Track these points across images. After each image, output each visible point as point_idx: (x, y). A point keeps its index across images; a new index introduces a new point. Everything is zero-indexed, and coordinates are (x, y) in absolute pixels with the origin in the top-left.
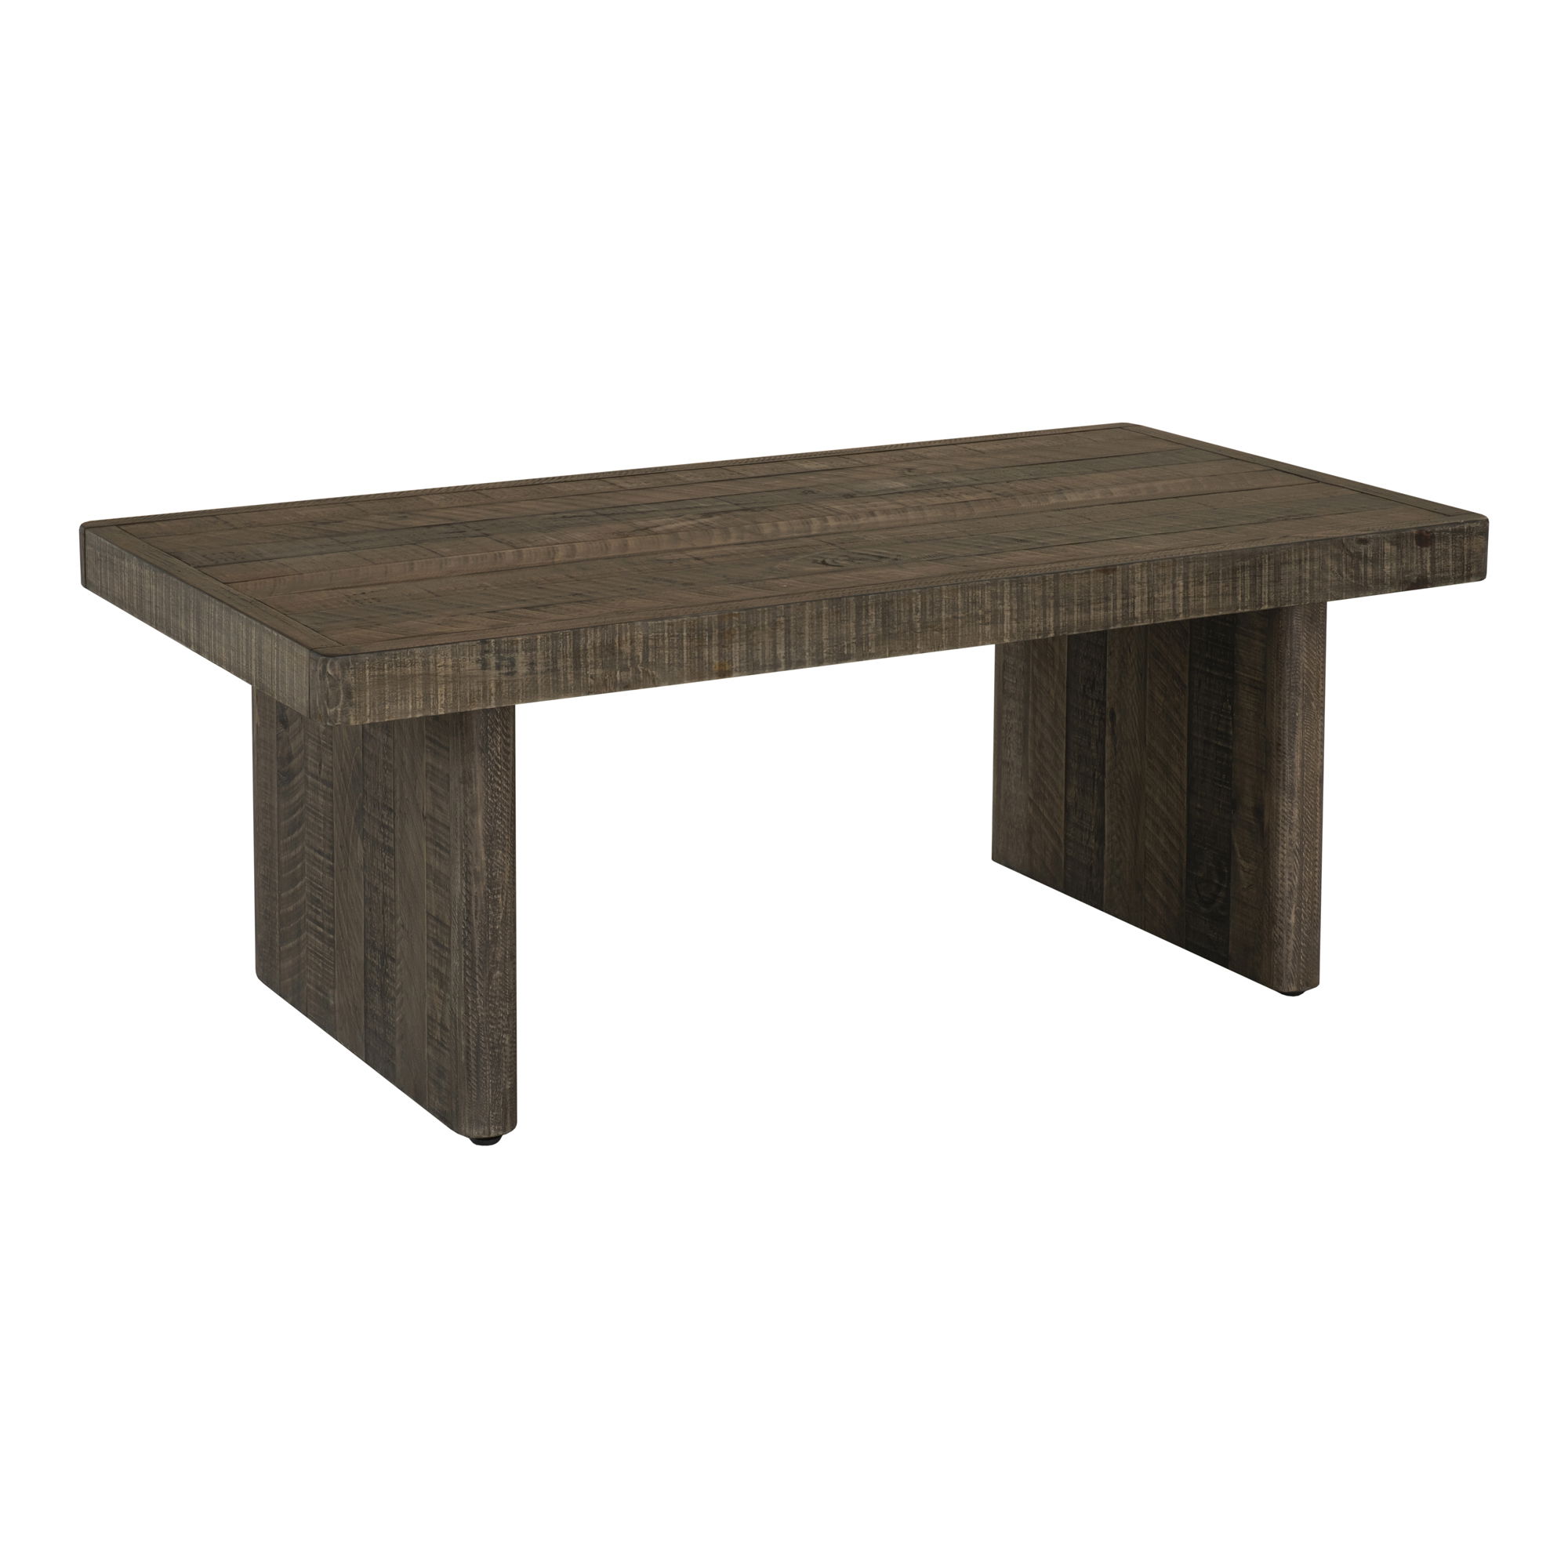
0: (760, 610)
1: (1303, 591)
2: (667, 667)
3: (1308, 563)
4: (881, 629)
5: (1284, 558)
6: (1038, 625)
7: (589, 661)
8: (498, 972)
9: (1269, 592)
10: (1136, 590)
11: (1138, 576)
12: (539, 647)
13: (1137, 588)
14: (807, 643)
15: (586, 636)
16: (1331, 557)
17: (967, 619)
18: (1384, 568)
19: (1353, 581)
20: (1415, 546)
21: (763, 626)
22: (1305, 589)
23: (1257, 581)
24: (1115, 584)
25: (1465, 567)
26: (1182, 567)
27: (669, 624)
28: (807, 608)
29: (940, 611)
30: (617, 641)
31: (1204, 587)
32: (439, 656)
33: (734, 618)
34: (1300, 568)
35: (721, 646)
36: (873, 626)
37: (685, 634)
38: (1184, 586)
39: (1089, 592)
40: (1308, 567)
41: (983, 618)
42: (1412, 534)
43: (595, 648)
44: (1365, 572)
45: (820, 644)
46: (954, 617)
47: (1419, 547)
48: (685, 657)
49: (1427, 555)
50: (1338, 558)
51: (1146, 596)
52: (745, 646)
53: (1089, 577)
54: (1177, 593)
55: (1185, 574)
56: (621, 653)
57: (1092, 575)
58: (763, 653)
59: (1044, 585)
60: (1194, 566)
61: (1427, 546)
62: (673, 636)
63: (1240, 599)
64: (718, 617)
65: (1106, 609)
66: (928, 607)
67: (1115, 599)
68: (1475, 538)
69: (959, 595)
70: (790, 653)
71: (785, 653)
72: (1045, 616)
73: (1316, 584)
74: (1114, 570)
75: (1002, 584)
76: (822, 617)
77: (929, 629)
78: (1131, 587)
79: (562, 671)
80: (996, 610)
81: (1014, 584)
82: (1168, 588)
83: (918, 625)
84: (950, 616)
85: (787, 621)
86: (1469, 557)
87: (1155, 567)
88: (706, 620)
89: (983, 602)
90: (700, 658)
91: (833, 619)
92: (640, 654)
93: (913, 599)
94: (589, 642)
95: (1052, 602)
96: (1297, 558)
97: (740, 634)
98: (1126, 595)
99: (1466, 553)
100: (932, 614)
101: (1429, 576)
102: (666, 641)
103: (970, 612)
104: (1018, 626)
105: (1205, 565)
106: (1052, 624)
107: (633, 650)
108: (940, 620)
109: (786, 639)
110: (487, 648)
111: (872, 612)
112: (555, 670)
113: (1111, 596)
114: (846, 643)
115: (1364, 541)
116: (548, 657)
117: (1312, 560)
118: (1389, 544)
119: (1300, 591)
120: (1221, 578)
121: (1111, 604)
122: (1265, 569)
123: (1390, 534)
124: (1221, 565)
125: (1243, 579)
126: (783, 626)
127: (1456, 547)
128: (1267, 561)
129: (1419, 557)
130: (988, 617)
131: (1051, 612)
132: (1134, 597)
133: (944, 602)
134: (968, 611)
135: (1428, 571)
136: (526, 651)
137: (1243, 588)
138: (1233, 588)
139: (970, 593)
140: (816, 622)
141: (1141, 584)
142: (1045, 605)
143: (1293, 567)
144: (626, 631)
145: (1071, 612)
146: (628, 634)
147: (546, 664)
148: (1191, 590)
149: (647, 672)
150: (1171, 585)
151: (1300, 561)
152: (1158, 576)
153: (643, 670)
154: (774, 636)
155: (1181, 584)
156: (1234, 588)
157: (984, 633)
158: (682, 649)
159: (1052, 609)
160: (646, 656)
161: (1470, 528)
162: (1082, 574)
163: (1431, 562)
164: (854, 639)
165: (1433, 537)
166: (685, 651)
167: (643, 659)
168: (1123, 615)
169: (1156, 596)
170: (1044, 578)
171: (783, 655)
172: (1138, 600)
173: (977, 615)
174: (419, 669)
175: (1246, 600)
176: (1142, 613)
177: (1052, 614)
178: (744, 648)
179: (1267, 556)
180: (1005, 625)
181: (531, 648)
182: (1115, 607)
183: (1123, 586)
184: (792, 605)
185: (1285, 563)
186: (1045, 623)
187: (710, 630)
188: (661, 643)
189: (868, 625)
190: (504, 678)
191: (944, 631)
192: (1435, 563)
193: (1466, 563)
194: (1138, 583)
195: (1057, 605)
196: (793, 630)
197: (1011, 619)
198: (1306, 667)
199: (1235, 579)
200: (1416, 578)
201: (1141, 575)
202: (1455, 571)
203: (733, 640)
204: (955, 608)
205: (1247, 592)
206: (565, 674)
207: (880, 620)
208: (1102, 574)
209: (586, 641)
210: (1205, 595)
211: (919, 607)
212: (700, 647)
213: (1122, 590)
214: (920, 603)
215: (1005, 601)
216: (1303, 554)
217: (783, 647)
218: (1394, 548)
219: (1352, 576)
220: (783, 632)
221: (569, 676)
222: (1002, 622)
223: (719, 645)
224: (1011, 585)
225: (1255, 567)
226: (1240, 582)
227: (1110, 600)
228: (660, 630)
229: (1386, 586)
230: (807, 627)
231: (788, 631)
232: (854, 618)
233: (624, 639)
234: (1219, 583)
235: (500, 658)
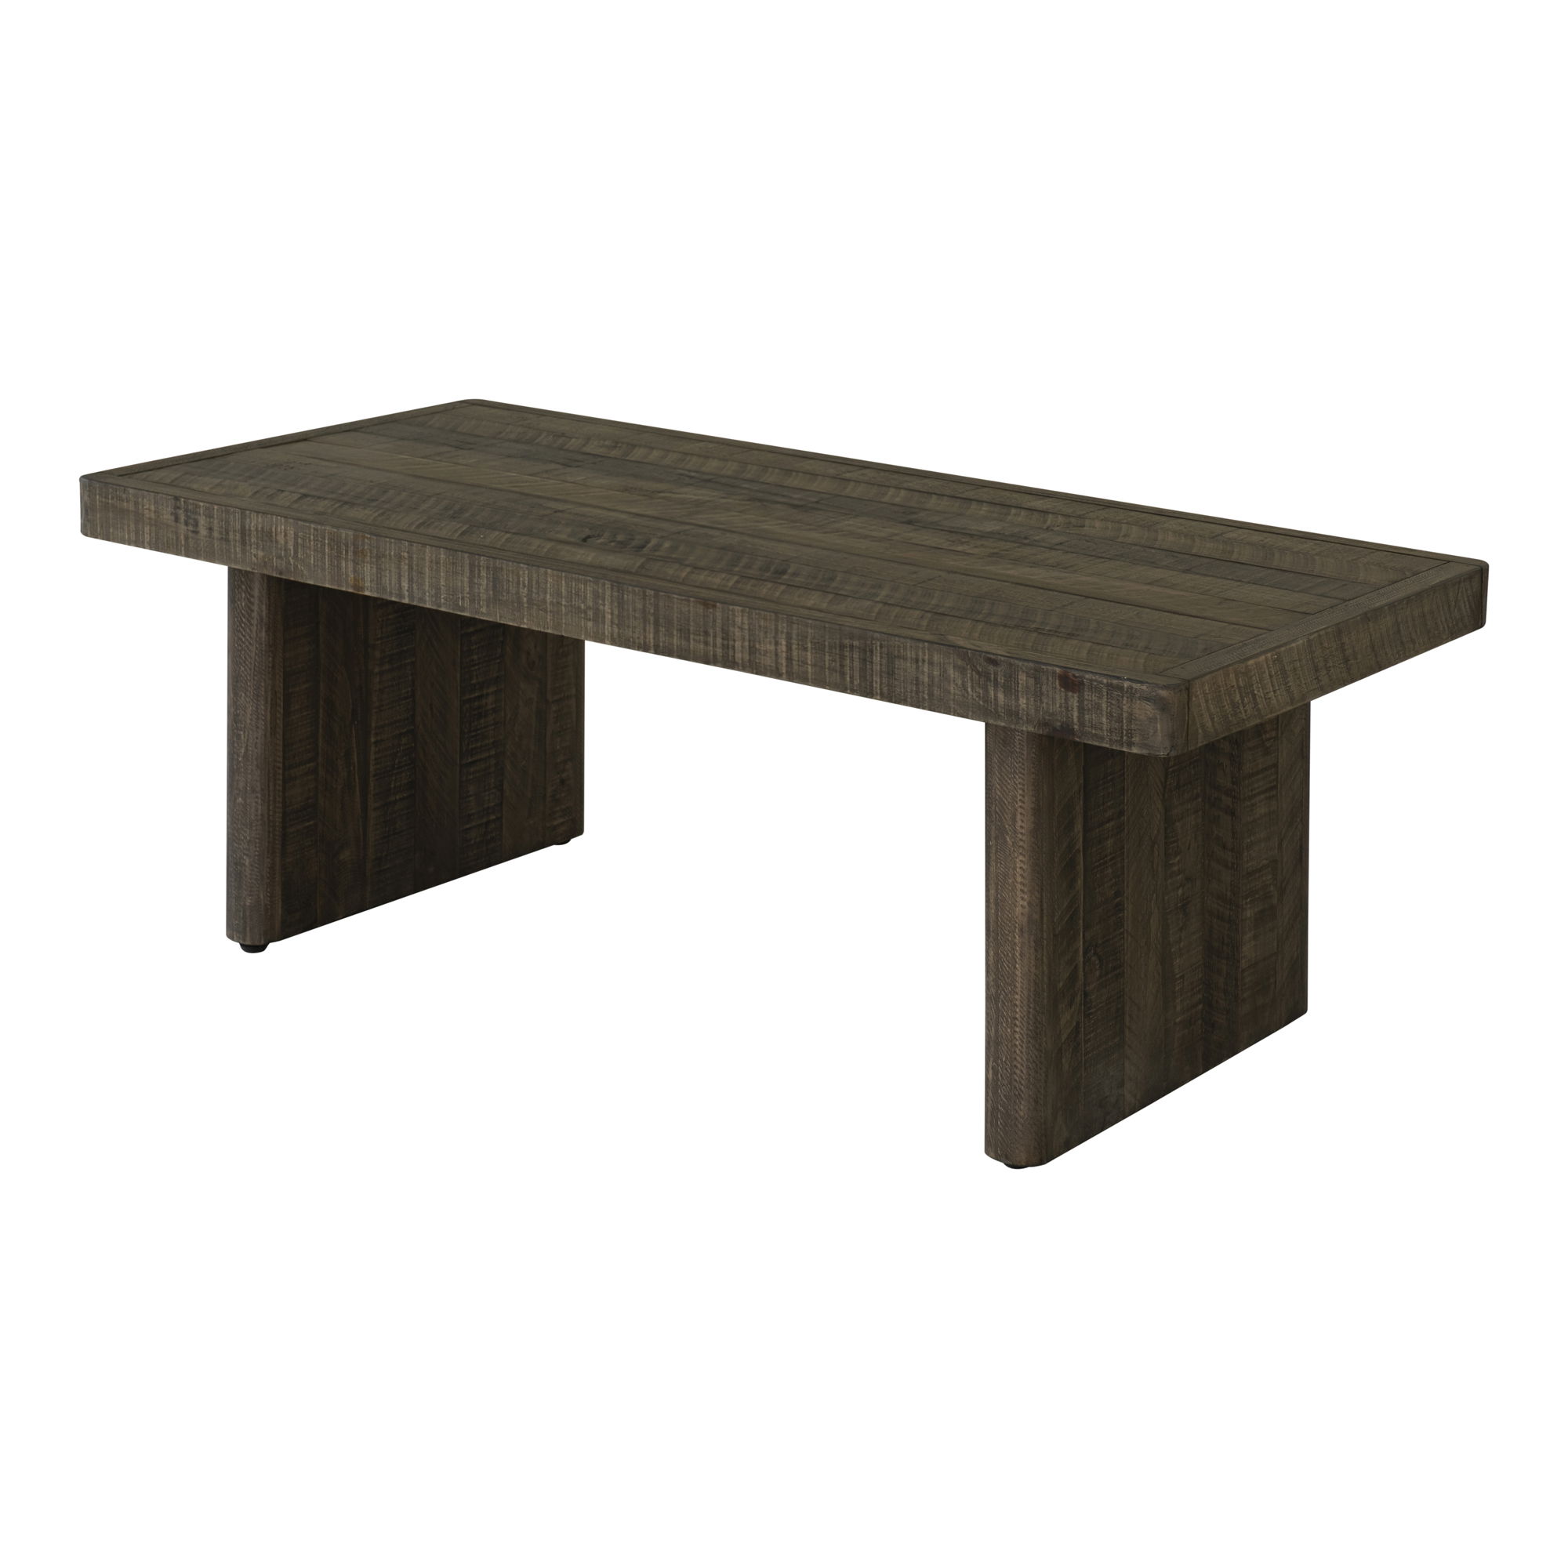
0: (388, 540)
1: (921, 694)
2: (312, 566)
3: (926, 665)
4: (491, 593)
5: (899, 651)
6: (638, 638)
7: (252, 541)
8: (240, 799)
9: (881, 684)
10: (737, 634)
11: (738, 620)
12: (215, 516)
13: (738, 633)
14: (427, 583)
15: (250, 518)
16: (954, 667)
17: (570, 608)
18: (1019, 700)
19: (981, 703)
20: (1058, 686)
21: (390, 556)
22: (923, 692)
23: (868, 666)
24: (714, 621)
25: (1125, 732)
26: (785, 625)
27: (314, 529)
28: (427, 550)
29: (546, 593)
30: (274, 530)
31: (809, 654)
32: (145, 500)
33: (366, 540)
34: (917, 668)
35: (356, 563)
36: (485, 587)
37: (327, 541)
38: (787, 646)
39: (688, 621)
40: (926, 670)
41: (585, 613)
42: (1054, 672)
43: (257, 530)
44: (996, 699)
45: (438, 589)
46: (558, 603)
47: (1062, 689)
48: (327, 563)
49: (1074, 701)
50: (963, 671)
51: (747, 644)
52: (375, 569)
53: (689, 606)
54: (779, 651)
55: (788, 633)
56: (277, 542)
57: (692, 604)
58: (390, 584)
59: (644, 599)
60: (798, 629)
61: (1073, 692)
62: (317, 540)
63: (848, 679)
64: (354, 535)
65: (706, 643)
66: (534, 586)
67: (715, 637)
68: (1138, 702)
69: (563, 582)
70: (412, 588)
71: (409, 587)
72: (645, 630)
73: (936, 692)
74: (714, 606)
75: (604, 585)
76: (440, 563)
77: (535, 607)
78: (731, 629)
79: (232, 543)
80: (598, 609)
81: (615, 589)
82: (770, 643)
83: (525, 599)
84: (555, 600)
85: (410, 558)
86: (1130, 721)
87: (757, 616)
88: (343, 536)
89: (585, 598)
90: (339, 567)
91: (449, 569)
92: (292, 548)
93: (521, 573)
94: (253, 524)
95: (652, 618)
96: (914, 656)
97: (371, 557)
98: (726, 636)
99: (1125, 715)
100: (538, 593)
101: (1076, 727)
102: (312, 543)
103: (573, 603)
104: (619, 632)
105: (810, 631)
106: (652, 641)
107: (286, 543)
108: (544, 601)
109: (409, 575)
110: (178, 505)
111: (483, 573)
112: (227, 540)
113: (711, 631)
114: (460, 596)
115: (994, 663)
116: (222, 527)
117: (931, 663)
118: (1025, 675)
119: (917, 692)
120: (827, 649)
121: (711, 639)
122: (876, 656)
123: (1026, 664)
124: (827, 637)
125: (852, 659)
126: (407, 562)
127: (1111, 704)
128: (878, 648)
129: (1063, 701)
130: (590, 613)
131: (651, 628)
132: (734, 640)
133: (549, 585)
134: (571, 601)
135: (1075, 720)
136: (206, 517)
137: (852, 669)
138: (840, 665)
139: (574, 584)
140: (435, 567)
141: (742, 629)
142: (645, 621)
143: (909, 665)
144: (281, 525)
145: (671, 635)
146: (283, 527)
147: (221, 533)
148: (795, 653)
149: (297, 566)
150: (773, 640)
151: (917, 661)
152: (760, 626)
153: (294, 564)
154: (399, 568)
155: (784, 643)
156: (842, 666)
157: (586, 628)
158: (324, 554)
159: (652, 626)
160: (296, 552)
161: (1132, 688)
162: (683, 600)
163: (1079, 713)
164: (468, 593)
165: (1082, 683)
166: (327, 557)
167: (294, 554)
168: (723, 656)
169: (757, 646)
170: (644, 592)
171: (406, 588)
172: (738, 644)
173: (579, 608)
174: (132, 507)
175: (855, 683)
176: (742, 659)
177: (652, 630)
178: (374, 570)
179: (878, 643)
180: (606, 627)
181: (210, 516)
182: (715, 645)
183: (723, 626)
184: (415, 544)
185: (899, 657)
186: (645, 637)
187: (347, 546)
188: (308, 544)
189: (480, 585)
190: (190, 534)
191: (549, 613)
192: (1084, 714)
193: (1125, 728)
194: (739, 627)
195: (657, 624)
196: (415, 568)
197: (612, 622)
198: (999, 793)
199: (842, 657)
200: (1059, 724)
201: (742, 620)
202: (1111, 731)
203: (366, 560)
204: (559, 594)
205: (857, 675)
206: (235, 547)
207: (491, 584)
208: (702, 607)
209: (251, 523)
210: (809, 662)
211: (526, 582)
212: (339, 557)
213: (723, 629)
214: (527, 579)
215: (606, 602)
216: (920, 654)
217: (407, 581)
218: (1031, 681)
219: (979, 697)
220: (406, 567)
221: (238, 549)
222: (604, 623)
223: (354, 561)
224: (612, 589)
225: (865, 651)
226: (848, 661)
227: (710, 635)
228: (307, 531)
229: (1021, 722)
230: (427, 569)
231: (411, 568)
232: (468, 574)
233: (279, 530)
234: (825, 655)
235: (187, 516)
